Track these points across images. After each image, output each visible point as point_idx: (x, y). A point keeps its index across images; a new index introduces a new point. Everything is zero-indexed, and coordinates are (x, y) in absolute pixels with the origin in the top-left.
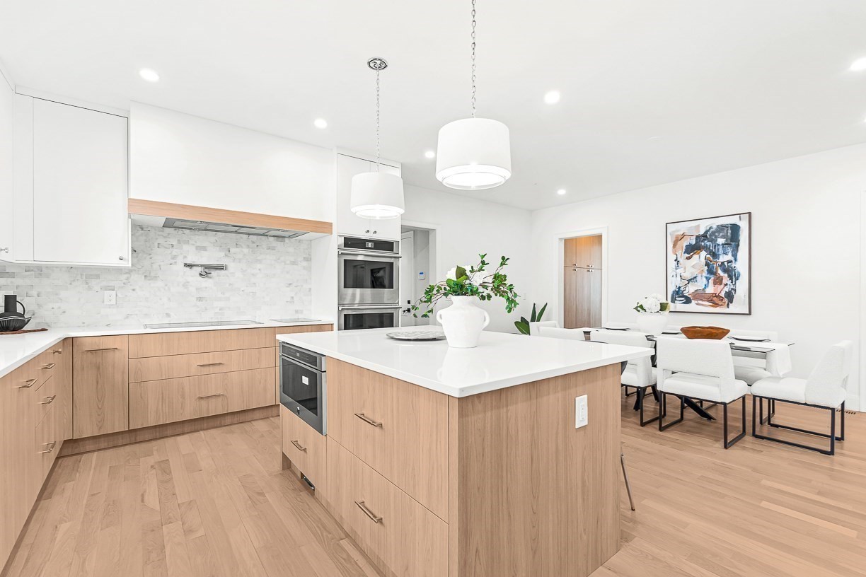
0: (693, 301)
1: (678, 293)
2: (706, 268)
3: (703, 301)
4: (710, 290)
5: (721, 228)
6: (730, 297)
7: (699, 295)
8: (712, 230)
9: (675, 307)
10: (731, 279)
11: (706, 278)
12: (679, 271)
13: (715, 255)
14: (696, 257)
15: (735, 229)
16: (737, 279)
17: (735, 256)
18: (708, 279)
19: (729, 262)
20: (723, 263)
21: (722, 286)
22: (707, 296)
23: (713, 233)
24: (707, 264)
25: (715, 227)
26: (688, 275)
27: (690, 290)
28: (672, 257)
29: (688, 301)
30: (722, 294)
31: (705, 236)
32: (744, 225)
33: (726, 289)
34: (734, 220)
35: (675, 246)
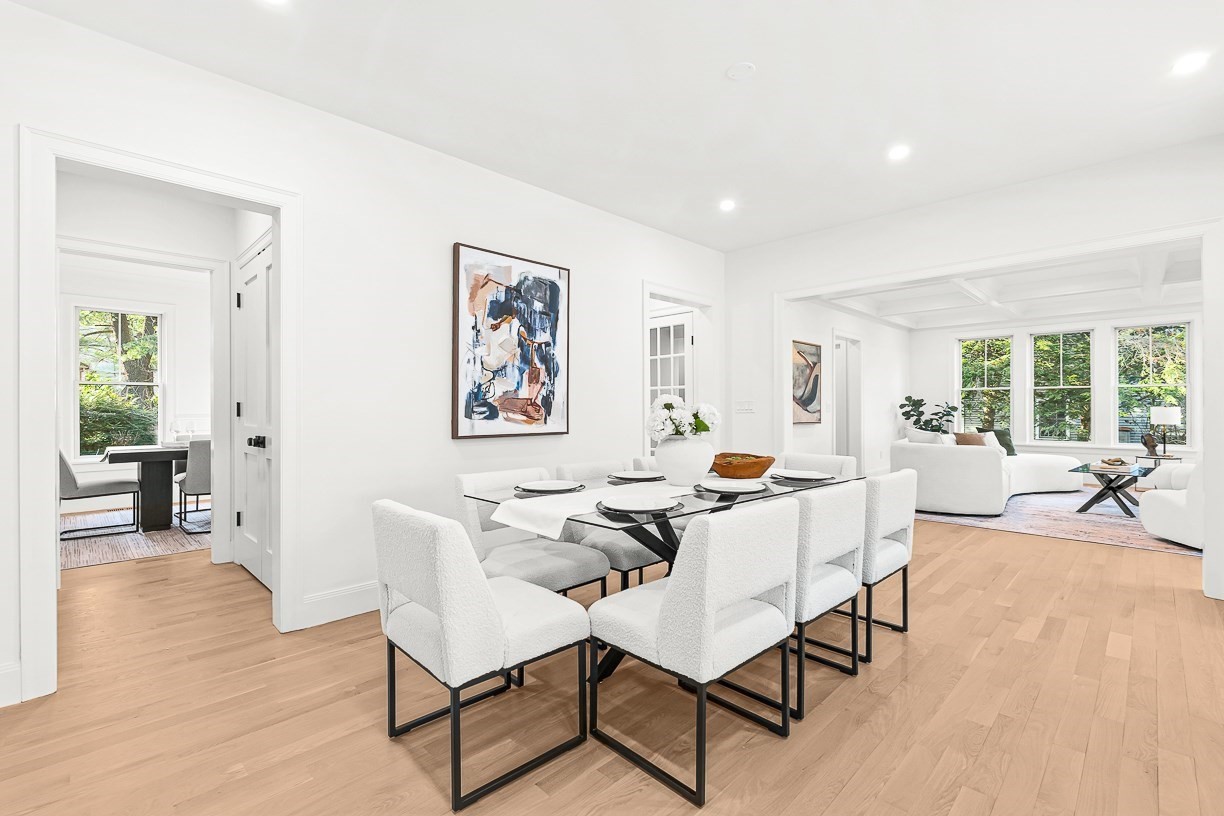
0: (501, 414)
1: (478, 397)
2: (519, 350)
3: (514, 412)
4: (524, 393)
5: (539, 282)
6: (547, 403)
7: (510, 402)
8: (527, 283)
9: (473, 426)
10: (549, 375)
11: (519, 369)
12: (480, 351)
13: (531, 330)
14: (505, 326)
15: (554, 288)
16: (555, 376)
17: (553, 335)
18: (522, 372)
19: (547, 344)
20: (540, 345)
21: (539, 386)
22: (520, 404)
23: (528, 289)
24: (521, 345)
25: (530, 278)
26: (493, 362)
27: (497, 391)
28: (466, 321)
29: (493, 414)
30: (539, 402)
31: (517, 289)
32: (562, 285)
33: (544, 392)
34: (550, 275)
35: (472, 297)
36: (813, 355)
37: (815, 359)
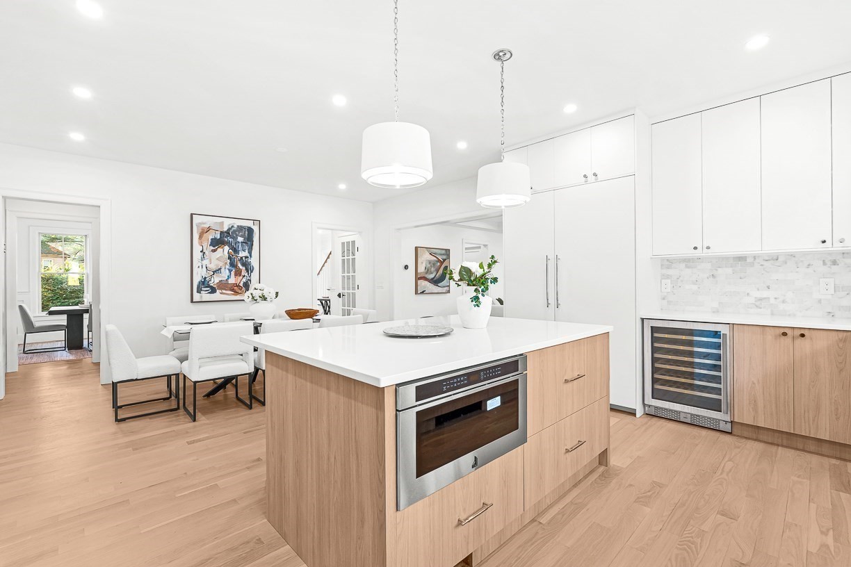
0: (218, 291)
1: (204, 284)
2: (229, 261)
3: (226, 290)
4: (232, 280)
5: (240, 228)
6: (247, 286)
7: (223, 285)
8: (233, 229)
9: (201, 297)
10: (248, 272)
11: (229, 270)
12: (206, 262)
13: (236, 251)
14: (220, 250)
15: (250, 230)
16: (252, 272)
17: (250, 253)
18: (230, 271)
19: (246, 257)
20: (242, 258)
21: (241, 277)
22: (229, 286)
23: (234, 231)
24: (229, 258)
25: (236, 226)
26: (213, 267)
27: (215, 280)
28: (197, 248)
29: (213, 291)
30: (241, 285)
31: (227, 232)
32: (255, 228)
33: (244, 280)
34: (249, 224)
35: (200, 237)
36: (443, 255)
37: (445, 257)
